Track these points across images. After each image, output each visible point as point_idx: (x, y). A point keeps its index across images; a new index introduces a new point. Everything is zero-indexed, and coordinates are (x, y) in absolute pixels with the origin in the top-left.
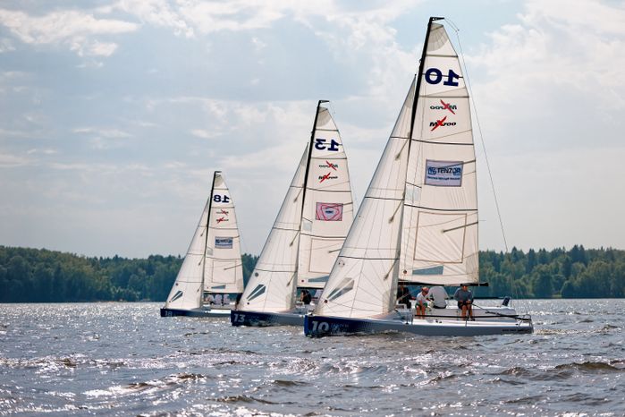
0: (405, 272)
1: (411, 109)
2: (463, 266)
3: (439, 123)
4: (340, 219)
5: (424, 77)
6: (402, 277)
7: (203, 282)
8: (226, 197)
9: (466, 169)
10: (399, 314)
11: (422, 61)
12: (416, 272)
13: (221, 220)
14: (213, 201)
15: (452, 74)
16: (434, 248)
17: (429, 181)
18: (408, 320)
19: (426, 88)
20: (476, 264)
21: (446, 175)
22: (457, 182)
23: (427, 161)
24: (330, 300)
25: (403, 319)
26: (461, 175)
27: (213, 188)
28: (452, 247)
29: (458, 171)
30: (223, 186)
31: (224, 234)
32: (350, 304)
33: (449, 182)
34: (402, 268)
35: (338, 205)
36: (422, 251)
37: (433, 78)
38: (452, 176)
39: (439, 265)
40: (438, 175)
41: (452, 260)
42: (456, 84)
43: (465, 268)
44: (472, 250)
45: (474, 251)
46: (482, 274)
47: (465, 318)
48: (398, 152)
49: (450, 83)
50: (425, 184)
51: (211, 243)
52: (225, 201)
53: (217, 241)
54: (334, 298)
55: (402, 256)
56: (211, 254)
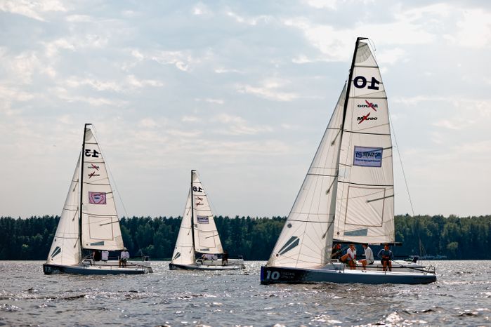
0: (338, 233)
1: (343, 107)
2: (382, 229)
3: (365, 118)
4: (105, 203)
5: (353, 82)
6: (336, 237)
9: (385, 153)
10: (334, 265)
11: (352, 71)
12: (347, 234)
13: (198, 204)
15: (374, 81)
16: (360, 214)
17: (357, 162)
18: (340, 269)
19: (354, 91)
20: (392, 228)
21: (370, 158)
22: (378, 164)
23: (355, 147)
24: (281, 254)
25: (337, 269)
26: (381, 158)
28: (374, 214)
29: (379, 155)
32: (296, 257)
33: (372, 163)
34: (336, 230)
35: (102, 194)
36: (351, 217)
37: (360, 83)
38: (374, 158)
39: (364, 228)
40: (364, 158)
41: (375, 224)
42: (377, 88)
43: (384, 231)
44: (390, 217)
45: (391, 218)
46: (397, 236)
47: (385, 269)
48: (333, 140)
49: (372, 87)
50: (354, 165)
53: (198, 218)
54: (283, 253)
55: (336, 221)
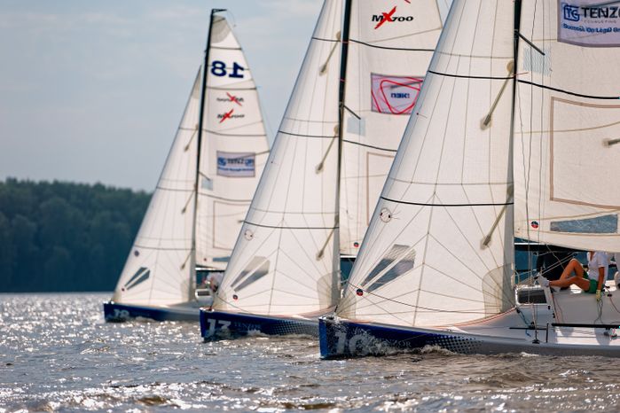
7: (193, 249)
8: (236, 67)
13: (227, 116)
14: (210, 75)
21: (605, 22)
27: (209, 47)
30: (230, 41)
31: (235, 147)
50: (558, 39)
51: (209, 165)
52: (235, 75)
53: (221, 161)
56: (210, 188)
